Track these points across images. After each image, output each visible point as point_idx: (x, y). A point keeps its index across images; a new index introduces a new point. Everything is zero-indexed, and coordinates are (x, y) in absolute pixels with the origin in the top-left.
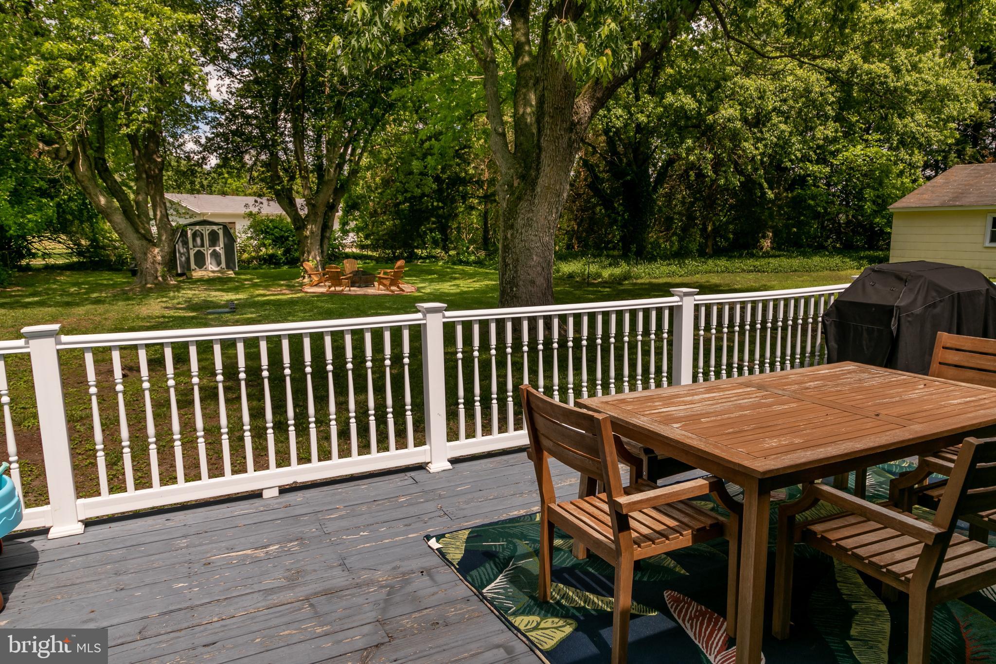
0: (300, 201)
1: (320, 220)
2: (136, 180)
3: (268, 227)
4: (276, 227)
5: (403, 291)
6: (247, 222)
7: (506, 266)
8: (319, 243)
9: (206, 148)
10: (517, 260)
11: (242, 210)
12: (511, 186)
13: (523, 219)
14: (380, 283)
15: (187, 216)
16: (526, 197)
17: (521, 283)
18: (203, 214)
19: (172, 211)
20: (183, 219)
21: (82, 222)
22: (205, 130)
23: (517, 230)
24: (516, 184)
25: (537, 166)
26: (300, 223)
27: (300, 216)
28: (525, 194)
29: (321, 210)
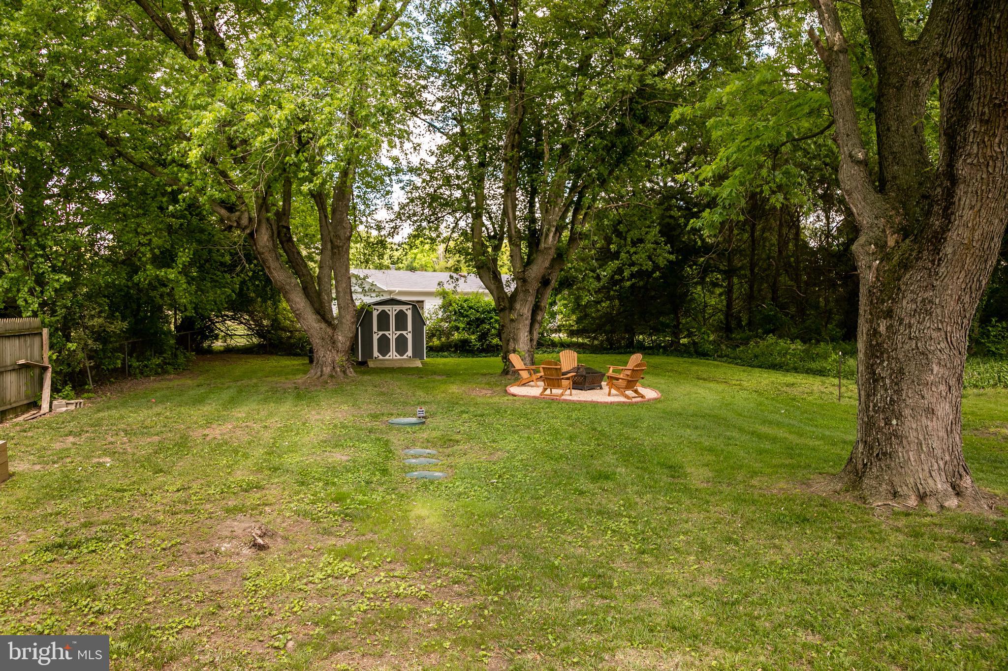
0: (505, 275)
1: (531, 299)
2: (321, 253)
3: (462, 308)
4: (471, 308)
5: (643, 397)
6: (439, 301)
7: (875, 381)
8: (528, 329)
9: (399, 216)
10: (901, 371)
11: (434, 288)
12: (881, 246)
13: (914, 301)
14: (611, 386)
15: (374, 295)
16: (920, 263)
17: (907, 412)
18: (390, 292)
19: (357, 287)
20: (369, 298)
21: (264, 301)
22: (398, 196)
23: (901, 321)
24: (891, 242)
25: (946, 209)
26: (505, 303)
27: (506, 293)
28: (918, 259)
29: (534, 286)
